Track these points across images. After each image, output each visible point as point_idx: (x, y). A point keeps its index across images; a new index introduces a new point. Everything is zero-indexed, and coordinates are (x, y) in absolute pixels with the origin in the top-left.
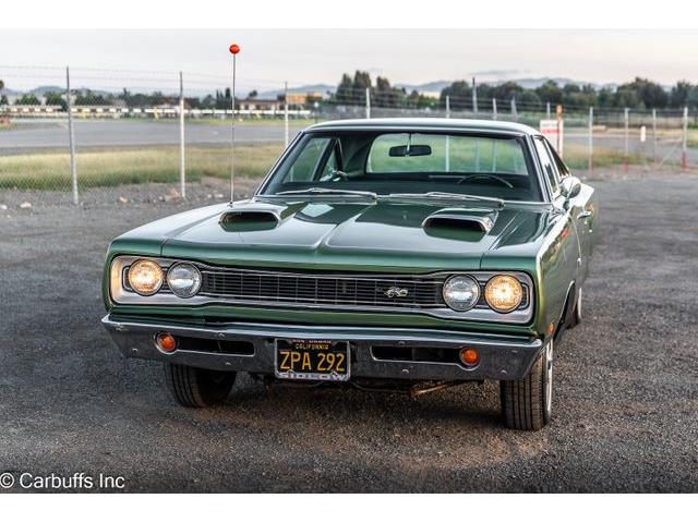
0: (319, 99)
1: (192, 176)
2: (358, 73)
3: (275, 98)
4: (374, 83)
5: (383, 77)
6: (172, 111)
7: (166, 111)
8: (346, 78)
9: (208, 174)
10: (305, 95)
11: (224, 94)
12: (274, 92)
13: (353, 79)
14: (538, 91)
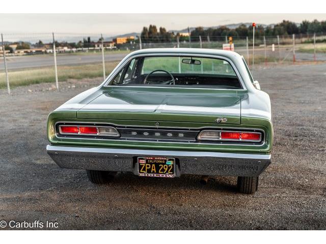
0: (133, 40)
1: (62, 79)
2: (151, 26)
3: (111, 40)
4: (158, 31)
5: (163, 27)
6: (63, 50)
7: (60, 50)
8: (145, 29)
9: (70, 77)
10: (126, 38)
11: (87, 40)
12: (111, 38)
13: (148, 29)
14: (237, 30)
